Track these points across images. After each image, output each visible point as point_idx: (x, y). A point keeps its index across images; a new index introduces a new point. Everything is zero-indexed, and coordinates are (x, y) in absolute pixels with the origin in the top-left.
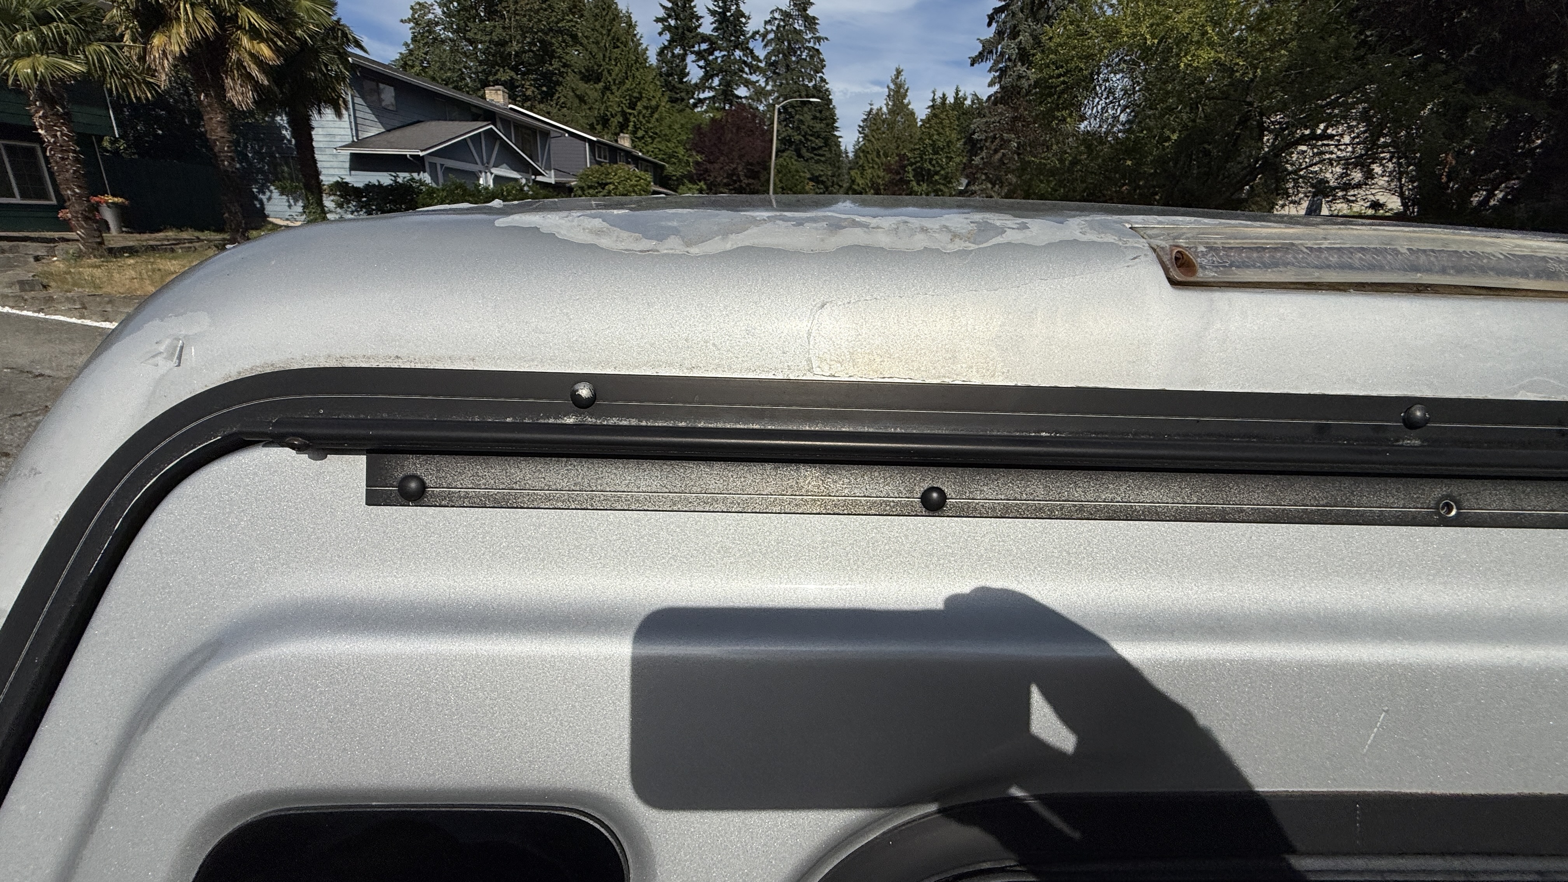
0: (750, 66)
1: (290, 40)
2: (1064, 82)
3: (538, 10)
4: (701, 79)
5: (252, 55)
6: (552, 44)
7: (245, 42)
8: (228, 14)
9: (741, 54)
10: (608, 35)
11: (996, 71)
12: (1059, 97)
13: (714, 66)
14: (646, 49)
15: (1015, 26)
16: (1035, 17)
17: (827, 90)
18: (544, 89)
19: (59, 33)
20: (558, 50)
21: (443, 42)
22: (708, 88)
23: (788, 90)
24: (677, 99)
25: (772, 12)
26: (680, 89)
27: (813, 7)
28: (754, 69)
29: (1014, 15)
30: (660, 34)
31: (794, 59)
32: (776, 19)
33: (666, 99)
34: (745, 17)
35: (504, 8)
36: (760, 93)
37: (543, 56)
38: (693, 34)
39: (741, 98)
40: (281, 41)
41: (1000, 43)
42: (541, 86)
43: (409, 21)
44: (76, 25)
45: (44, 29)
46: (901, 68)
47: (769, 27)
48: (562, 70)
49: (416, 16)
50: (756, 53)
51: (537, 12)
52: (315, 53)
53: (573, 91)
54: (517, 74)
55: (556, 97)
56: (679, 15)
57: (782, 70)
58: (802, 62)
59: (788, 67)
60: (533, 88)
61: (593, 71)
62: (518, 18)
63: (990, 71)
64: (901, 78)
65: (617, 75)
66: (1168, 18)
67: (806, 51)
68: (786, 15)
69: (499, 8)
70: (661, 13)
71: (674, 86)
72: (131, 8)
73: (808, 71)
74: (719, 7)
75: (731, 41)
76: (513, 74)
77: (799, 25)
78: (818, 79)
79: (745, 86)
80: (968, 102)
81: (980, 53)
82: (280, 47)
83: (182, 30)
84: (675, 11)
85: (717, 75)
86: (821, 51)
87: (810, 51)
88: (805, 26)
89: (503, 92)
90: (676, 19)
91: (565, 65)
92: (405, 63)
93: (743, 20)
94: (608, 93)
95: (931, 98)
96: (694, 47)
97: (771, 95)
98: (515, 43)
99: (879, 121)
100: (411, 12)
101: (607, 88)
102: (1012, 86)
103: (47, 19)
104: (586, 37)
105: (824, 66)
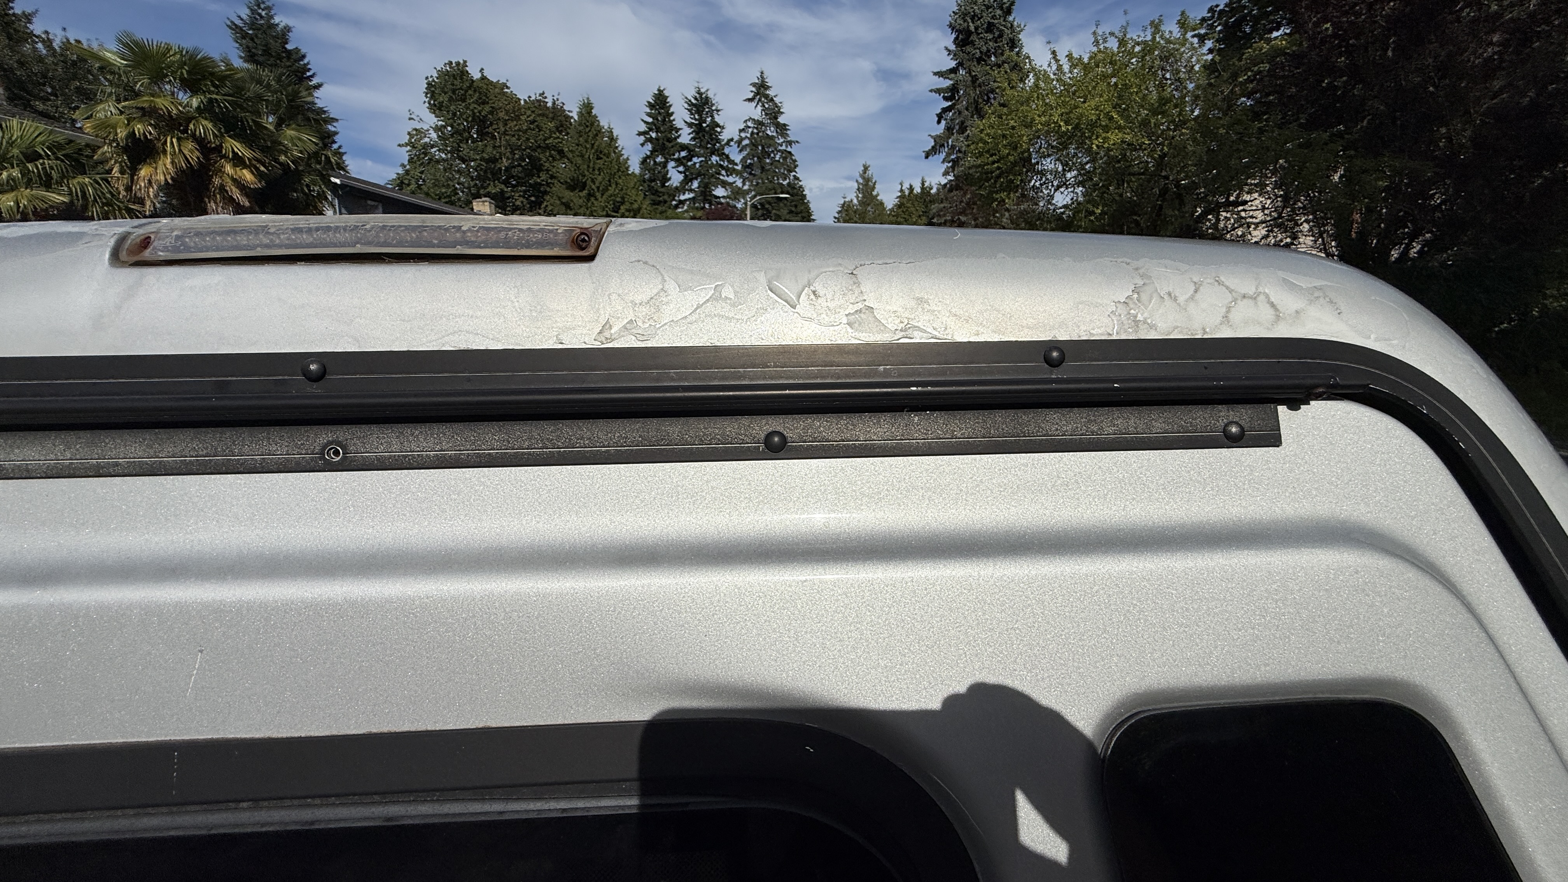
0: (727, 169)
1: (273, 166)
2: (998, 168)
3: (527, 130)
4: (681, 183)
5: (234, 180)
6: (540, 159)
7: (229, 169)
8: (213, 145)
9: (718, 159)
10: (592, 148)
11: (949, 162)
12: (996, 182)
13: (692, 171)
14: (628, 159)
15: (963, 123)
16: (980, 115)
17: (801, 187)
18: (533, 199)
19: (44, 169)
20: (546, 164)
21: (438, 162)
22: (688, 190)
23: (764, 188)
24: (660, 202)
25: (745, 121)
26: (661, 192)
27: (783, 116)
28: (730, 172)
29: (960, 113)
30: (642, 145)
31: (768, 161)
32: (750, 127)
33: (648, 202)
34: (720, 127)
35: (494, 129)
36: (737, 193)
37: (531, 170)
38: (671, 144)
39: (719, 197)
40: (265, 166)
41: (950, 138)
42: (530, 196)
43: (407, 145)
44: (62, 161)
45: (30, 166)
46: (868, 164)
47: (743, 135)
48: (549, 181)
49: (413, 140)
50: (732, 157)
51: (525, 132)
52: (297, 175)
53: (560, 198)
54: (508, 187)
55: (543, 206)
56: (659, 128)
57: (757, 172)
58: (775, 163)
59: (763, 168)
60: (521, 199)
61: (578, 180)
62: (507, 138)
63: (943, 162)
64: (869, 173)
65: (601, 183)
66: (1076, 107)
67: (779, 154)
68: (759, 123)
69: (490, 130)
70: (643, 128)
71: (657, 191)
72: (121, 144)
73: (782, 171)
74: (696, 119)
75: (708, 148)
76: (503, 186)
77: (771, 132)
78: (792, 178)
79: (723, 187)
80: (933, 191)
81: (933, 147)
82: (263, 172)
83: (169, 161)
84: (655, 125)
85: (696, 179)
86: (793, 153)
87: (783, 153)
88: (777, 132)
89: (490, 203)
90: (657, 132)
91: (552, 177)
92: (401, 183)
93: (718, 129)
94: (592, 199)
95: (899, 189)
96: (674, 155)
97: (748, 194)
98: (504, 160)
99: (850, 211)
100: (408, 137)
101: (590, 195)
102: (965, 174)
103: (33, 157)
104: (572, 151)
105: (796, 166)
